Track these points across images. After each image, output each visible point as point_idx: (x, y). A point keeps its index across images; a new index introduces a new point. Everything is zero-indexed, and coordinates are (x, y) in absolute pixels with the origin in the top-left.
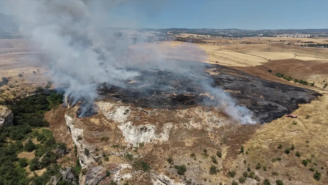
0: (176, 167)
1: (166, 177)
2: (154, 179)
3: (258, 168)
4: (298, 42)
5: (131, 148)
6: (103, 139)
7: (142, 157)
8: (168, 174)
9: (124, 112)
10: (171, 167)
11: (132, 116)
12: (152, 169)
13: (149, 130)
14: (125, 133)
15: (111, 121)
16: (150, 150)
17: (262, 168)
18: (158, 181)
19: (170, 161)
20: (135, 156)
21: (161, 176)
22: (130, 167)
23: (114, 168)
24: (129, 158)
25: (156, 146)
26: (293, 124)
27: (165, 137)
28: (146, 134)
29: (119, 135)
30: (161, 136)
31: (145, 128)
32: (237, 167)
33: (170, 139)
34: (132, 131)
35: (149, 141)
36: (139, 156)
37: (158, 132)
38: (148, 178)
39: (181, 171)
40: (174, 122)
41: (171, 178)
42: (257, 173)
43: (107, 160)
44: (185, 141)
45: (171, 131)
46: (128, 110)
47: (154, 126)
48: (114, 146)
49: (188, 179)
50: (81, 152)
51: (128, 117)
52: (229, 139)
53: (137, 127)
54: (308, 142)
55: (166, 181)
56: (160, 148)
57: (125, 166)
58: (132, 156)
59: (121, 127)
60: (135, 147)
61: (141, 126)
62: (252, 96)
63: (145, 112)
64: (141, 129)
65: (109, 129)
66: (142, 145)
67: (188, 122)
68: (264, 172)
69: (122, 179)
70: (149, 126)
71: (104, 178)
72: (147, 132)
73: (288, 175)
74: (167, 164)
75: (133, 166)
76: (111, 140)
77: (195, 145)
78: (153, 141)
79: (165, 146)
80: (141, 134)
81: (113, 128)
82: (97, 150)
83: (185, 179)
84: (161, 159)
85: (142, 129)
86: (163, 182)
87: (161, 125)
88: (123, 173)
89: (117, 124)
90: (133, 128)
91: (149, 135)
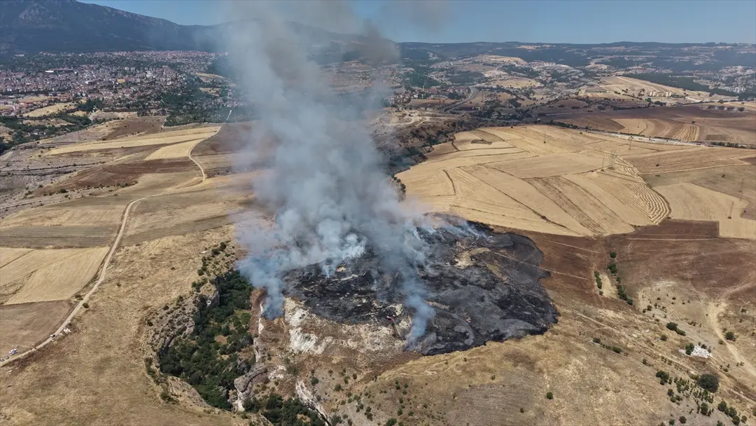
0: (313, 378)
2: (297, 383)
5: (292, 353)
6: (273, 340)
9: (300, 316)
10: (310, 377)
11: (305, 322)
12: (299, 375)
13: (312, 340)
14: (292, 338)
15: (287, 323)
16: (304, 358)
17: (368, 395)
18: (299, 386)
19: (313, 372)
20: (292, 361)
21: (302, 382)
22: (285, 369)
23: (273, 367)
24: (287, 361)
25: (310, 356)
27: (320, 350)
28: (307, 343)
29: (287, 340)
30: (317, 348)
31: (309, 337)
32: (357, 390)
33: (323, 352)
34: (299, 338)
35: (307, 350)
36: (295, 362)
37: (318, 343)
38: (294, 382)
39: (315, 382)
40: (335, 337)
43: (270, 359)
44: (334, 357)
45: (328, 345)
46: (304, 315)
47: (317, 338)
48: (280, 348)
49: (315, 390)
51: (301, 322)
52: (378, 365)
53: (304, 335)
56: (312, 359)
57: (281, 367)
58: (289, 360)
59: (291, 332)
60: (294, 353)
61: (306, 335)
62: (459, 316)
63: (316, 320)
65: (282, 331)
66: (300, 352)
67: (346, 339)
68: (367, 399)
69: (275, 378)
70: (314, 337)
71: (262, 374)
72: (309, 342)
74: (310, 374)
75: (288, 369)
76: (280, 342)
77: (339, 363)
78: (309, 351)
79: (316, 359)
80: (304, 342)
81: (286, 330)
82: (265, 349)
84: (308, 368)
85: (306, 337)
86: (301, 387)
87: (323, 338)
88: (278, 373)
89: (292, 328)
90: (301, 335)
91: (309, 345)
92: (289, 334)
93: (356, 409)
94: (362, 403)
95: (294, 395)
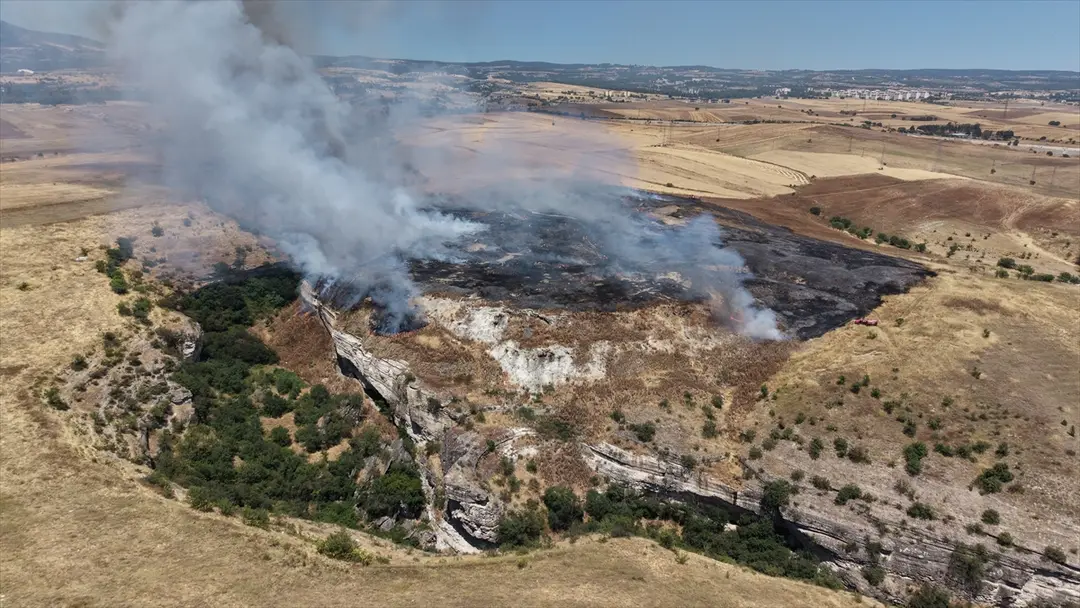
0: (633, 428)
1: (614, 448)
2: (586, 454)
3: (798, 421)
4: (894, 116)
5: (527, 395)
6: (459, 380)
7: (553, 412)
8: (617, 443)
9: (492, 319)
10: (621, 429)
11: (514, 329)
12: (579, 435)
13: (559, 358)
14: (505, 365)
15: (467, 341)
16: (569, 397)
17: (806, 421)
18: (597, 457)
19: (617, 417)
20: (539, 412)
21: (603, 446)
22: (532, 433)
23: (500, 435)
24: (526, 415)
26: (868, 338)
27: (596, 372)
28: (553, 367)
29: (494, 370)
30: (587, 370)
31: (548, 354)
32: (756, 424)
33: (608, 374)
34: (521, 361)
35: (563, 380)
36: (548, 411)
37: (581, 360)
38: (575, 453)
39: (645, 434)
41: (625, 449)
42: (797, 430)
43: (482, 419)
44: (643, 377)
45: (609, 360)
46: (501, 316)
47: (570, 350)
48: (487, 392)
49: (661, 448)
50: (417, 407)
51: (505, 331)
52: (735, 373)
53: (532, 353)
54: (896, 370)
55: (615, 454)
56: (592, 394)
57: (520, 431)
58: (530, 411)
59: (494, 353)
60: (534, 394)
61: (540, 350)
62: (776, 279)
63: (541, 318)
64: (540, 356)
65: (468, 357)
66: (549, 388)
67: (643, 338)
68: (812, 427)
69: (520, 457)
70: (558, 349)
71: (485, 455)
72: (556, 363)
73: (856, 430)
74: (615, 425)
75: (539, 431)
76: (478, 381)
77: (665, 385)
78: (571, 381)
79: (602, 390)
80: (543, 366)
81: (476, 354)
82: (455, 400)
83: (656, 449)
84: (597, 414)
85: (542, 356)
86: (609, 458)
87: (585, 346)
88: (520, 445)
89: (484, 347)
90: (523, 354)
91: (561, 369)
92: (493, 359)
93: (805, 455)
94: (808, 439)
95: (595, 481)
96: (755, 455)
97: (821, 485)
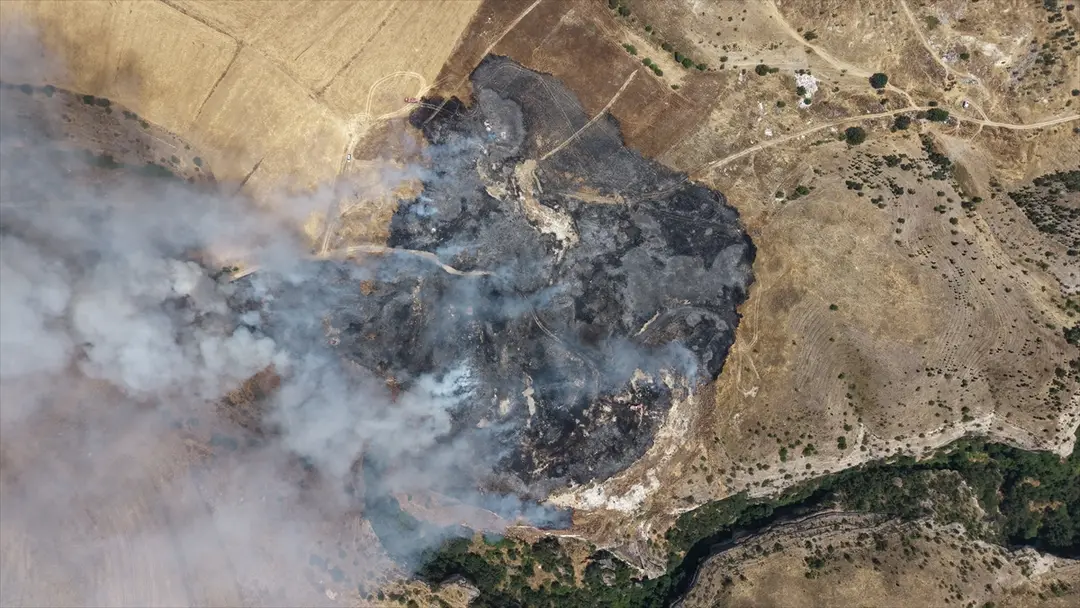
5: (635, 512)
8: (681, 507)
9: (597, 493)
11: (610, 490)
13: (637, 489)
14: (618, 507)
15: (594, 510)
19: (675, 498)
23: (637, 535)
25: (654, 496)
27: (656, 485)
29: (614, 513)
30: (652, 486)
33: (660, 481)
34: (622, 501)
35: (645, 497)
37: (647, 484)
40: (652, 466)
42: (741, 465)
43: (629, 536)
45: (657, 475)
46: (598, 489)
47: (640, 483)
48: (620, 523)
51: (606, 494)
53: (625, 496)
59: (611, 508)
60: (637, 510)
61: (628, 493)
65: (601, 517)
66: (641, 503)
67: (663, 454)
69: (648, 533)
70: (634, 487)
72: (636, 492)
74: (676, 501)
77: (684, 471)
79: (662, 491)
80: (632, 496)
87: (645, 477)
88: (645, 530)
89: (604, 507)
90: (621, 498)
91: (640, 492)
92: (612, 510)
93: (748, 474)
94: (747, 468)
95: (676, 517)
96: (729, 481)
97: (756, 484)
